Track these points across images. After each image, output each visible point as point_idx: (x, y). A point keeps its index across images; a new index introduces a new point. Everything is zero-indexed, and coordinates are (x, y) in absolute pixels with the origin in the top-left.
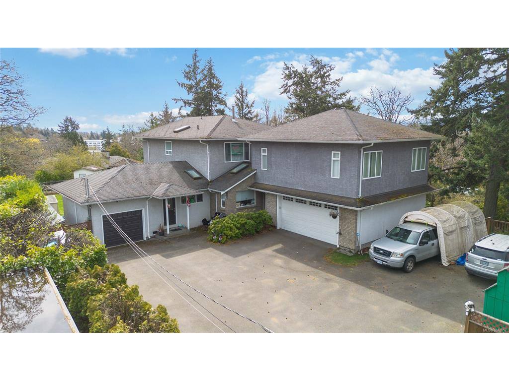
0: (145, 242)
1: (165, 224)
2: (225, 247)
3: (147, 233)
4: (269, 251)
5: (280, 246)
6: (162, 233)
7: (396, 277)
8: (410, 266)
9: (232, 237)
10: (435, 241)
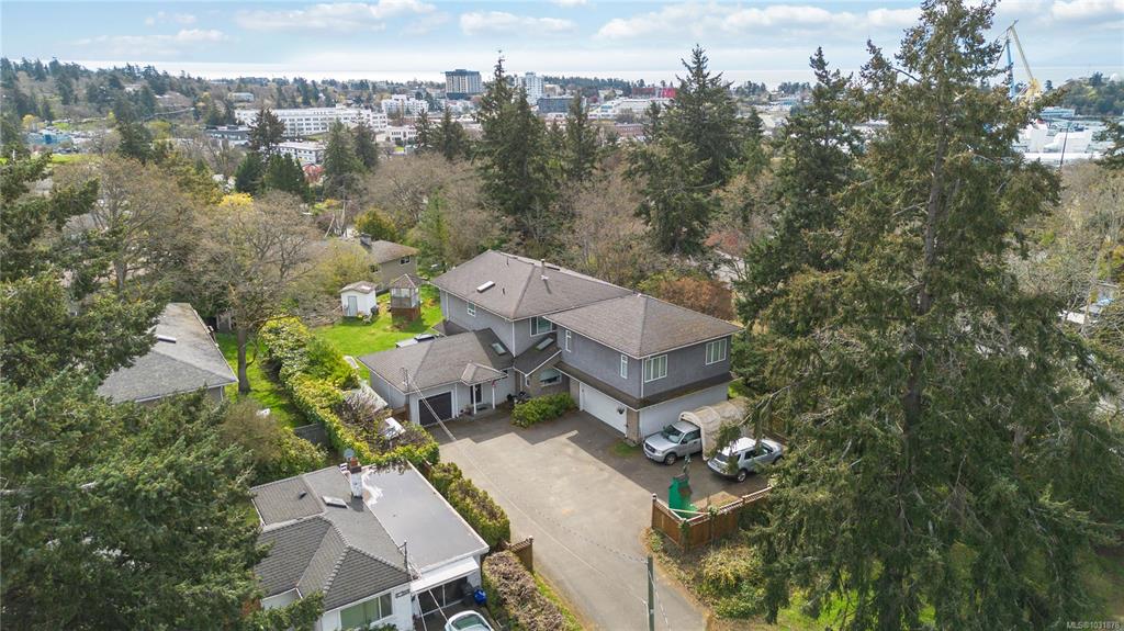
0: (453, 421)
1: (472, 402)
2: (525, 432)
3: (455, 412)
4: (563, 438)
5: (575, 432)
6: (470, 412)
7: (657, 469)
8: (671, 460)
9: (533, 422)
10: (698, 440)
